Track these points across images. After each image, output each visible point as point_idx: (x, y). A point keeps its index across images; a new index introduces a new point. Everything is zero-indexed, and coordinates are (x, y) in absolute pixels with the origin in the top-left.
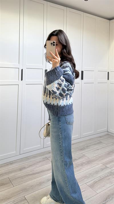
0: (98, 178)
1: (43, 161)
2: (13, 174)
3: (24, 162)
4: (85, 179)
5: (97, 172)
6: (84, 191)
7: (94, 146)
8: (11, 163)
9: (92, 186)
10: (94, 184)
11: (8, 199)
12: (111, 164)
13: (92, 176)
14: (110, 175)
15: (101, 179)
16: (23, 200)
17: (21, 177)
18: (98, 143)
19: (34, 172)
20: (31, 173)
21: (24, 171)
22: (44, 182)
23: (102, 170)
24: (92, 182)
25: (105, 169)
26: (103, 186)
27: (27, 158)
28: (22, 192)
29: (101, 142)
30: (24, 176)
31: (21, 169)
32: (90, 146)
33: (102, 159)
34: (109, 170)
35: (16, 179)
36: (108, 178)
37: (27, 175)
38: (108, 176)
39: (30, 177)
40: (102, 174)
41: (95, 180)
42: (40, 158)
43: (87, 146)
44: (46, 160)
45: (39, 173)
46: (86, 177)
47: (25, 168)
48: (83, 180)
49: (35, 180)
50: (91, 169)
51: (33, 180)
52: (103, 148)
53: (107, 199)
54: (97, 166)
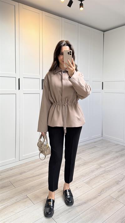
0: (93, 176)
1: (42, 165)
2: (14, 178)
3: (24, 167)
4: (82, 177)
5: (92, 171)
6: (81, 187)
7: (89, 150)
8: (11, 169)
9: (88, 183)
10: (90, 181)
11: (11, 198)
12: (104, 164)
13: (88, 174)
14: (104, 173)
15: (96, 177)
16: (25, 198)
17: (22, 180)
18: (93, 148)
19: (34, 175)
20: (31, 176)
21: (23, 175)
22: (44, 183)
23: (97, 169)
24: (89, 179)
25: (99, 168)
26: (98, 182)
27: (26, 164)
28: (24, 192)
29: (95, 147)
30: (24, 179)
31: (21, 174)
32: (85, 150)
33: (97, 161)
34: (103, 169)
35: (17, 181)
36: (102, 175)
37: (27, 178)
38: (102, 174)
39: (30, 179)
40: (97, 173)
41: (91, 177)
42: (39, 163)
43: (83, 151)
44: (45, 164)
45: (38, 175)
46: (82, 176)
47: (25, 172)
48: (80, 178)
49: (35, 181)
50: (87, 169)
51: (34, 182)
52: (97, 151)
53: (101, 192)
54: (92, 167)
